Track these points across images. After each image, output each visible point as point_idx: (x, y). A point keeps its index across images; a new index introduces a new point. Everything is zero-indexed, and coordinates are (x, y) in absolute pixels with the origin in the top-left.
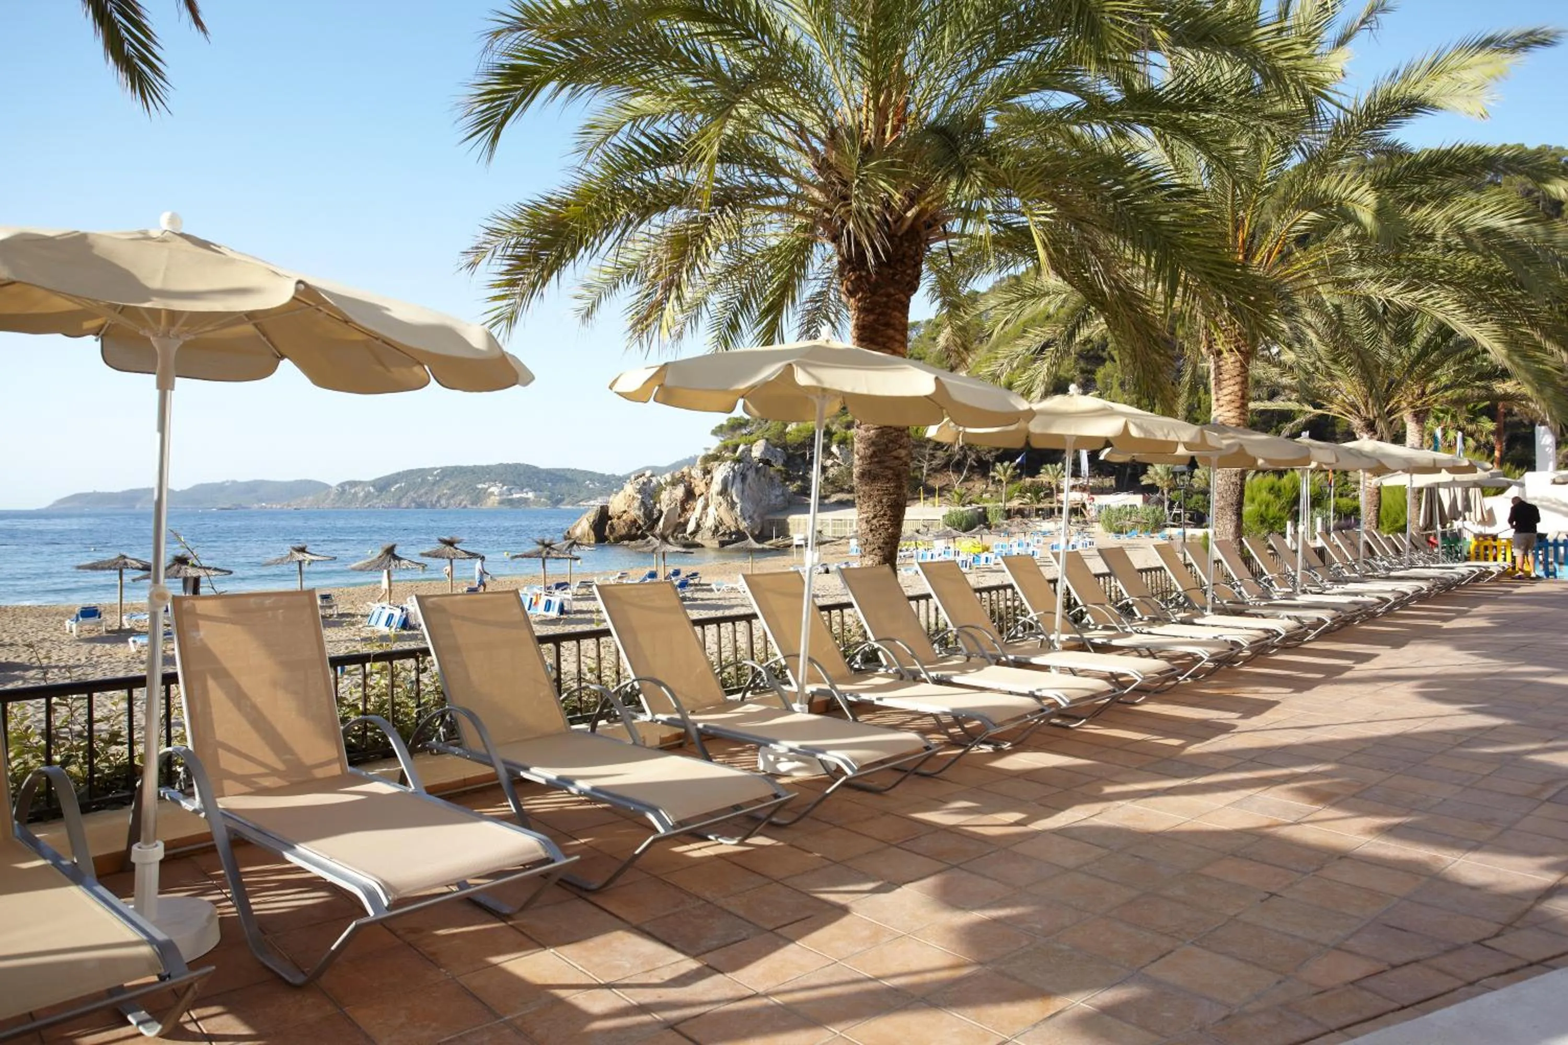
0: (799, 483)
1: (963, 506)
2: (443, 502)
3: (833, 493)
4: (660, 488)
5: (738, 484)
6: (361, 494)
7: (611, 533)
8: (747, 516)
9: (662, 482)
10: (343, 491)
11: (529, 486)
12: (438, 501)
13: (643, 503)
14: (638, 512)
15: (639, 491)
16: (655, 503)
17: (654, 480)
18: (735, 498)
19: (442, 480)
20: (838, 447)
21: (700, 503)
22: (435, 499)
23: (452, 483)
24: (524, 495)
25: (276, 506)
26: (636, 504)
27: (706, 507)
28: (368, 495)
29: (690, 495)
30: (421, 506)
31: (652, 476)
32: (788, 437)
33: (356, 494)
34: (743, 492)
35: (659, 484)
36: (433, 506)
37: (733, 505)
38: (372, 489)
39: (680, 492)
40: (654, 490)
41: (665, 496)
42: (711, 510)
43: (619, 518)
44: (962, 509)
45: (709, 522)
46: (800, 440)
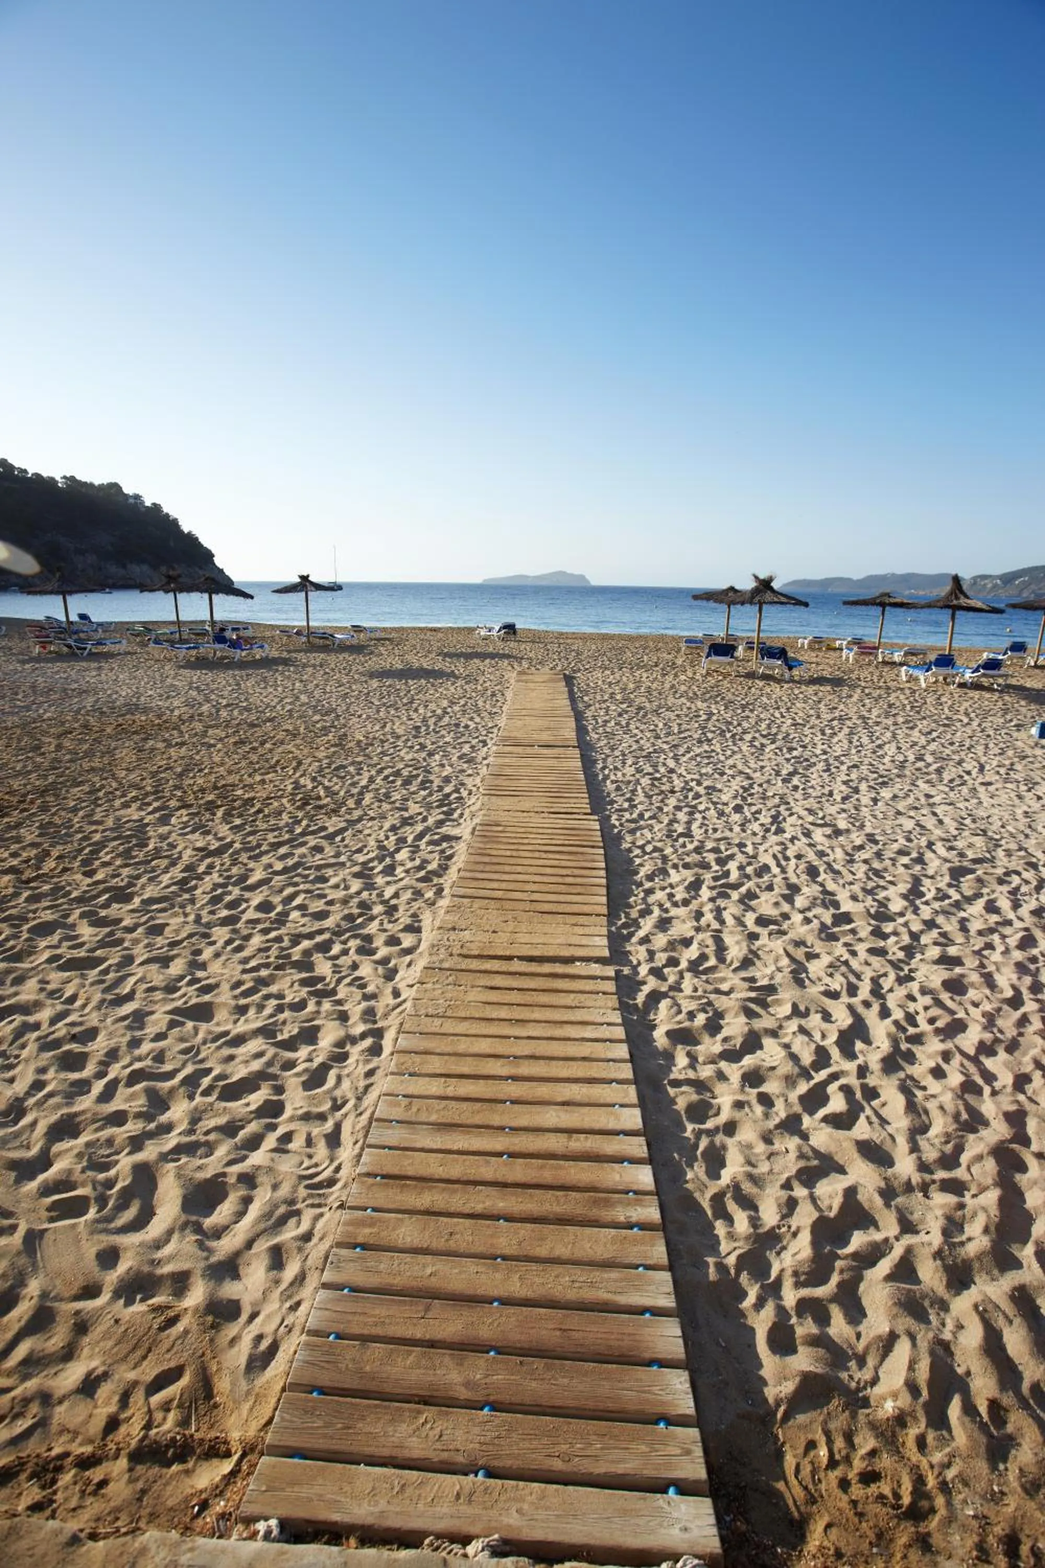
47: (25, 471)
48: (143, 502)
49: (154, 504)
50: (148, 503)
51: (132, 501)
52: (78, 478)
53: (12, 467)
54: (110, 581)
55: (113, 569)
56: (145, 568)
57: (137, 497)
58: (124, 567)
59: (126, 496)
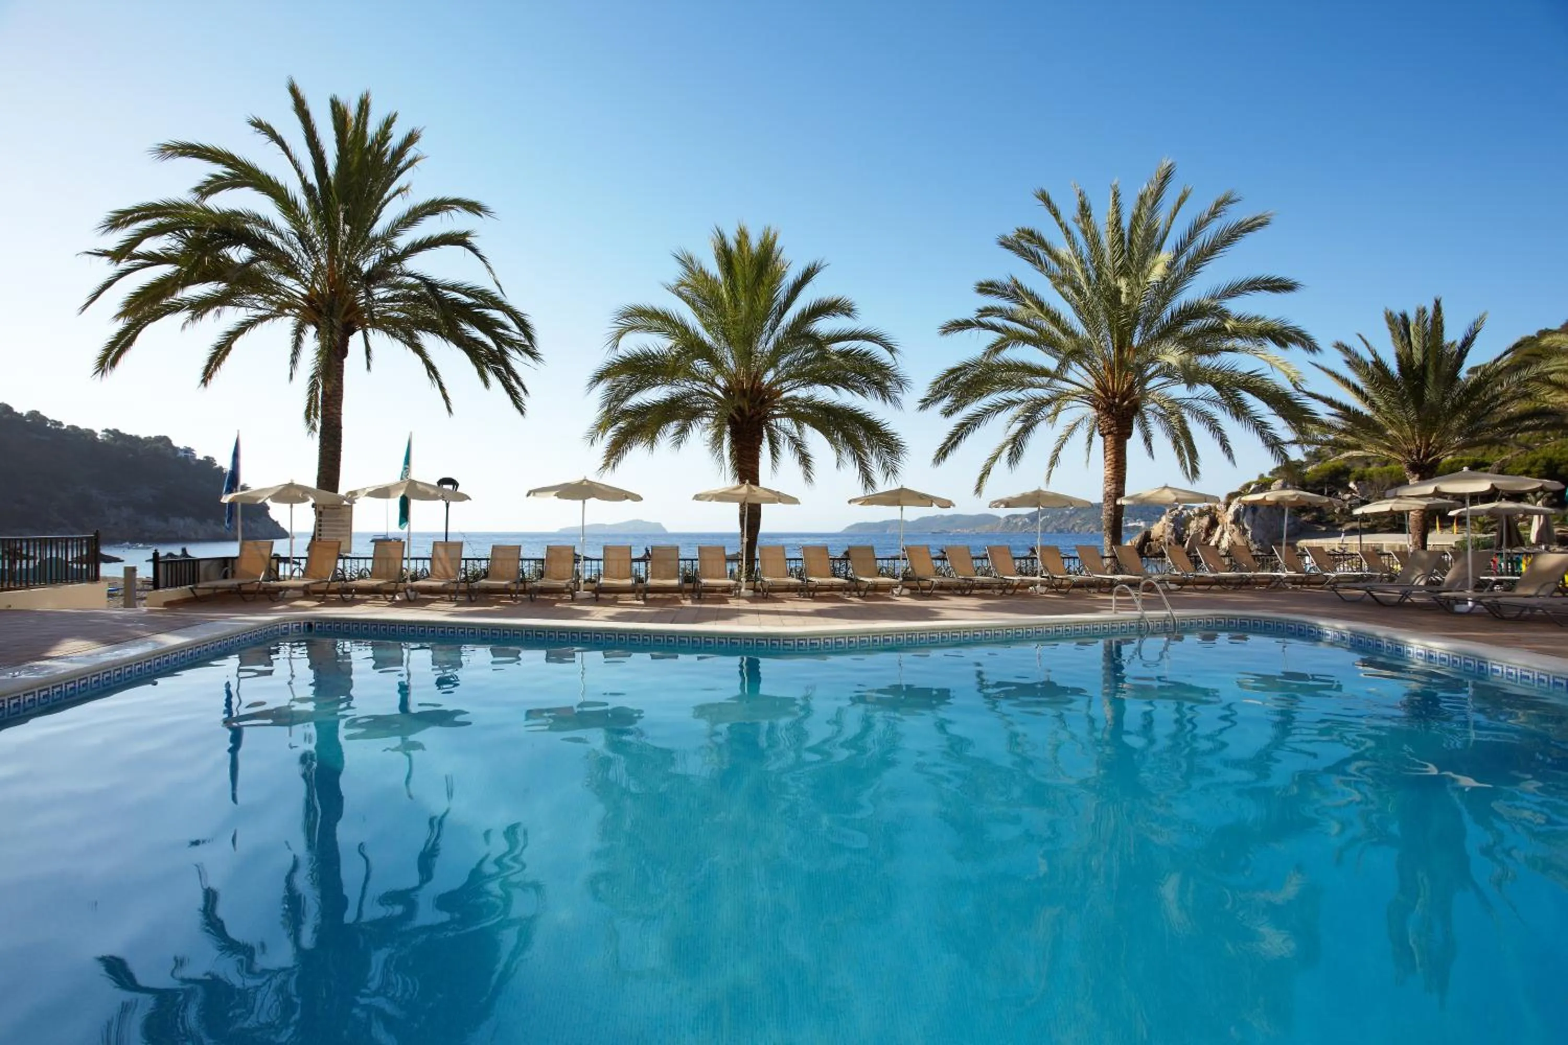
0: (1314, 514)
1: (1485, 533)
2: (1076, 529)
3: (1347, 521)
4: (1189, 519)
5: (1249, 514)
6: (1020, 524)
7: (1148, 551)
8: (1257, 540)
9: (1191, 514)
10: (1008, 521)
11: (1141, 517)
12: (1073, 528)
13: (1175, 530)
14: (1170, 536)
15: (1172, 521)
16: (1185, 531)
17: (1185, 512)
18: (1246, 526)
19: (1076, 512)
20: (1356, 483)
21: (1219, 530)
22: (1070, 526)
23: (1083, 515)
24: (1136, 524)
25: (966, 531)
26: (1169, 530)
27: (1222, 533)
28: (1025, 524)
29: (1214, 523)
30: (1060, 531)
31: (1184, 509)
32: (1307, 476)
33: (1016, 523)
34: (1254, 521)
35: (1189, 515)
36: (1069, 532)
37: (1244, 532)
38: (1027, 520)
39: (1205, 521)
40: (1184, 519)
41: (1193, 524)
42: (1226, 535)
43: (1157, 540)
44: (1485, 536)
45: (1224, 544)
46: (1317, 478)
47: (60, 424)
48: (194, 456)
49: (207, 458)
50: (200, 456)
51: (182, 454)
52: (122, 431)
53: (45, 419)
54: (147, 534)
55: (152, 523)
56: (190, 521)
57: (188, 450)
58: (166, 520)
59: (176, 450)
